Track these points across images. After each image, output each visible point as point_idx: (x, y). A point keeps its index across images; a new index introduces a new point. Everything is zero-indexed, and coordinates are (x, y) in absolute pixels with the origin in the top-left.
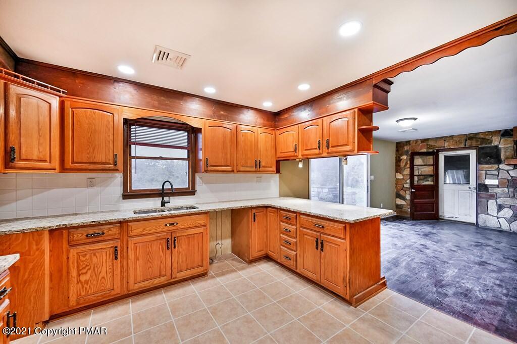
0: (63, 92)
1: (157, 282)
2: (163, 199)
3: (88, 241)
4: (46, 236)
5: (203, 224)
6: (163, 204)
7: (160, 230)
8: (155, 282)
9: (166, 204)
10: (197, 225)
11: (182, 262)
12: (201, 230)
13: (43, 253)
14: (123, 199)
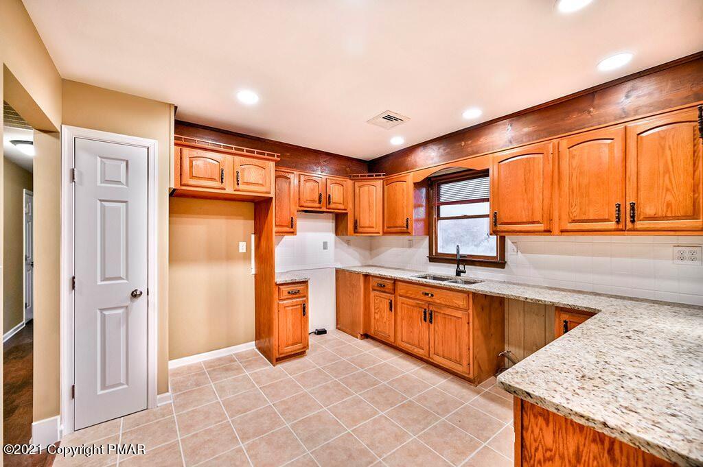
0: (383, 175)
1: (417, 351)
2: (458, 266)
3: (378, 288)
4: (362, 278)
5: (461, 307)
6: (458, 273)
7: (418, 297)
8: (416, 350)
9: (462, 274)
10: (455, 305)
11: (438, 344)
12: (459, 314)
13: (360, 288)
14: (430, 261)
